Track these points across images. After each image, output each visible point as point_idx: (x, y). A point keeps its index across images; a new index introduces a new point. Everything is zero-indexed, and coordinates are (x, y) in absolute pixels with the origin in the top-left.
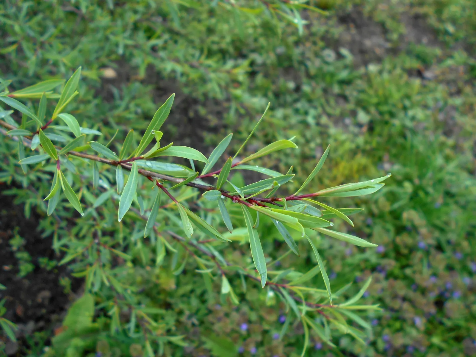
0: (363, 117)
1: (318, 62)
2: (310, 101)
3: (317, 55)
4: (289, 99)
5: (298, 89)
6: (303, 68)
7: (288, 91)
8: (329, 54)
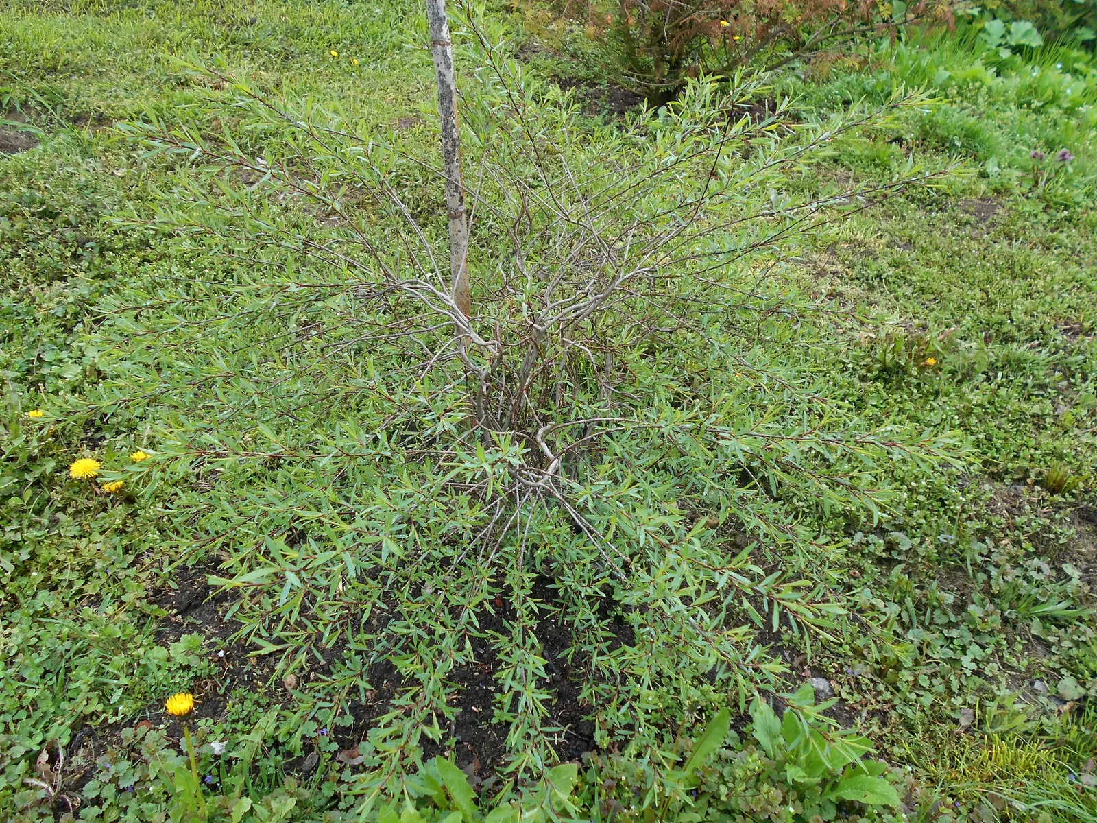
0: (1069, 687)
1: (1012, 574)
2: (975, 632)
3: (1014, 562)
4: (940, 619)
5: (960, 607)
6: (982, 576)
7: (940, 606)
8: (1040, 567)
